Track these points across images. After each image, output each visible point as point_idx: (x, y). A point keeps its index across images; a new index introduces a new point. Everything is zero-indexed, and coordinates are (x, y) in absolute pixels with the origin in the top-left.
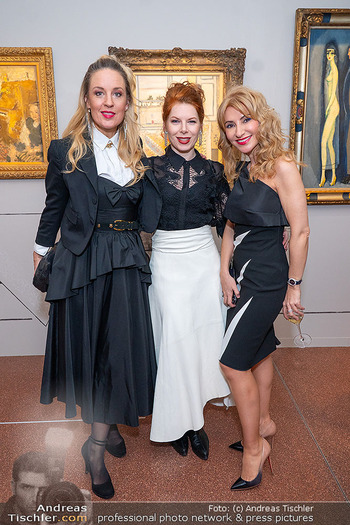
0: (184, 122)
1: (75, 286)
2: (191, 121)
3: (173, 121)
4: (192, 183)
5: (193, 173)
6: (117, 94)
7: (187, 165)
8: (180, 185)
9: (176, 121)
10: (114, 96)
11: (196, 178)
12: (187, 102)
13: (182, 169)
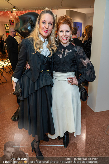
0: (65, 32)
1: (29, 93)
2: (67, 31)
3: (61, 32)
4: (66, 55)
5: (67, 51)
6: (50, 24)
7: (65, 48)
8: (61, 56)
9: (62, 31)
11: (67, 53)
12: (66, 24)
13: (63, 50)
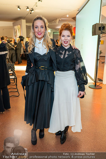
2: (68, 36)
5: (67, 53)
7: (66, 50)
9: (63, 36)
10: (41, 28)
12: (67, 30)
13: (64, 51)
